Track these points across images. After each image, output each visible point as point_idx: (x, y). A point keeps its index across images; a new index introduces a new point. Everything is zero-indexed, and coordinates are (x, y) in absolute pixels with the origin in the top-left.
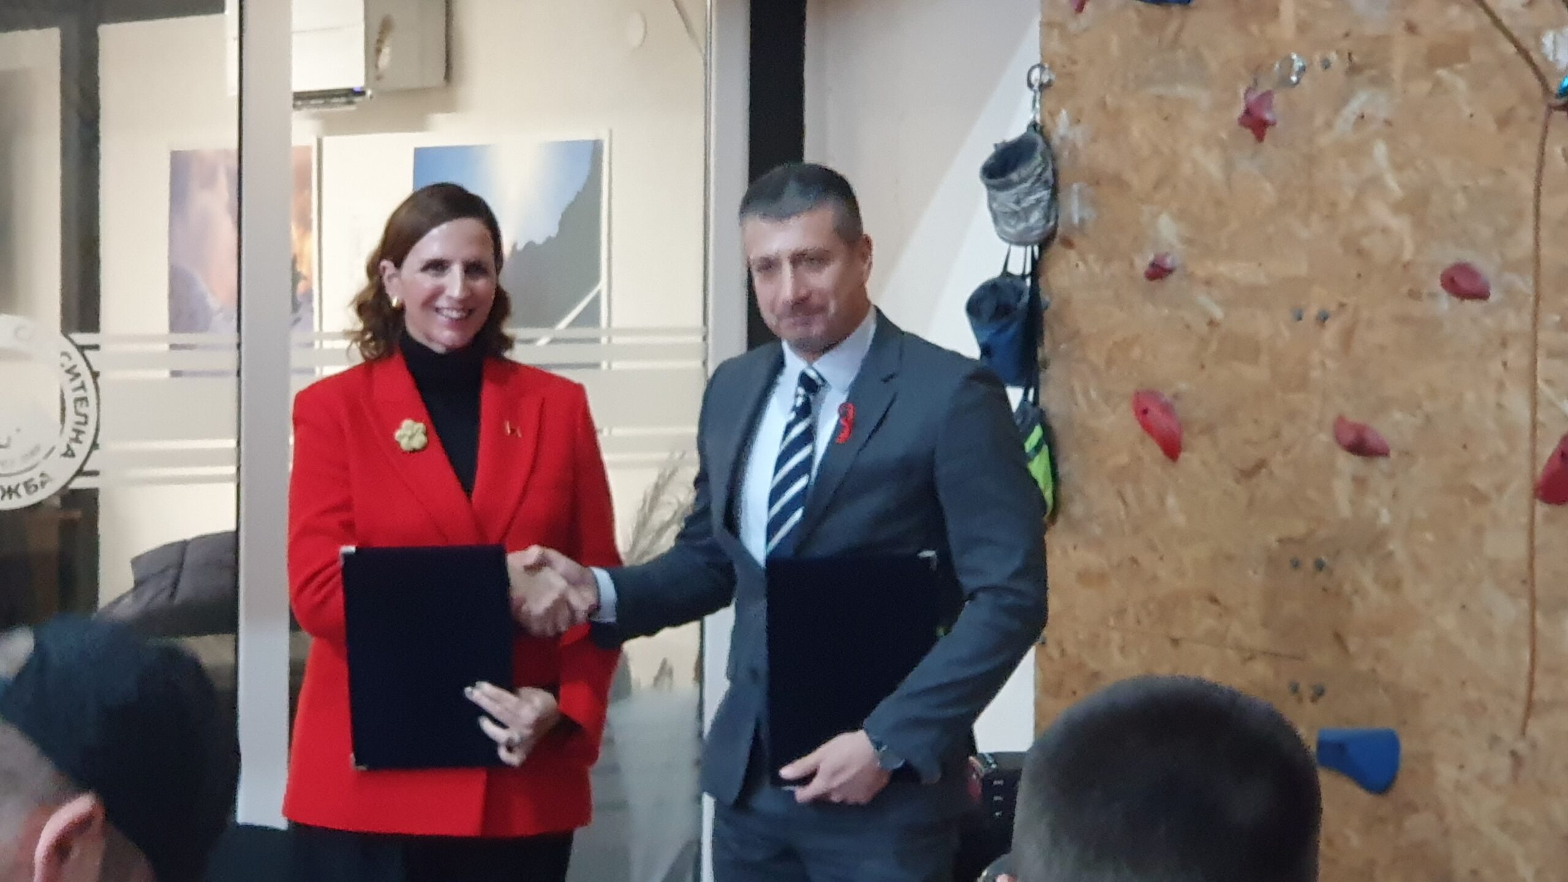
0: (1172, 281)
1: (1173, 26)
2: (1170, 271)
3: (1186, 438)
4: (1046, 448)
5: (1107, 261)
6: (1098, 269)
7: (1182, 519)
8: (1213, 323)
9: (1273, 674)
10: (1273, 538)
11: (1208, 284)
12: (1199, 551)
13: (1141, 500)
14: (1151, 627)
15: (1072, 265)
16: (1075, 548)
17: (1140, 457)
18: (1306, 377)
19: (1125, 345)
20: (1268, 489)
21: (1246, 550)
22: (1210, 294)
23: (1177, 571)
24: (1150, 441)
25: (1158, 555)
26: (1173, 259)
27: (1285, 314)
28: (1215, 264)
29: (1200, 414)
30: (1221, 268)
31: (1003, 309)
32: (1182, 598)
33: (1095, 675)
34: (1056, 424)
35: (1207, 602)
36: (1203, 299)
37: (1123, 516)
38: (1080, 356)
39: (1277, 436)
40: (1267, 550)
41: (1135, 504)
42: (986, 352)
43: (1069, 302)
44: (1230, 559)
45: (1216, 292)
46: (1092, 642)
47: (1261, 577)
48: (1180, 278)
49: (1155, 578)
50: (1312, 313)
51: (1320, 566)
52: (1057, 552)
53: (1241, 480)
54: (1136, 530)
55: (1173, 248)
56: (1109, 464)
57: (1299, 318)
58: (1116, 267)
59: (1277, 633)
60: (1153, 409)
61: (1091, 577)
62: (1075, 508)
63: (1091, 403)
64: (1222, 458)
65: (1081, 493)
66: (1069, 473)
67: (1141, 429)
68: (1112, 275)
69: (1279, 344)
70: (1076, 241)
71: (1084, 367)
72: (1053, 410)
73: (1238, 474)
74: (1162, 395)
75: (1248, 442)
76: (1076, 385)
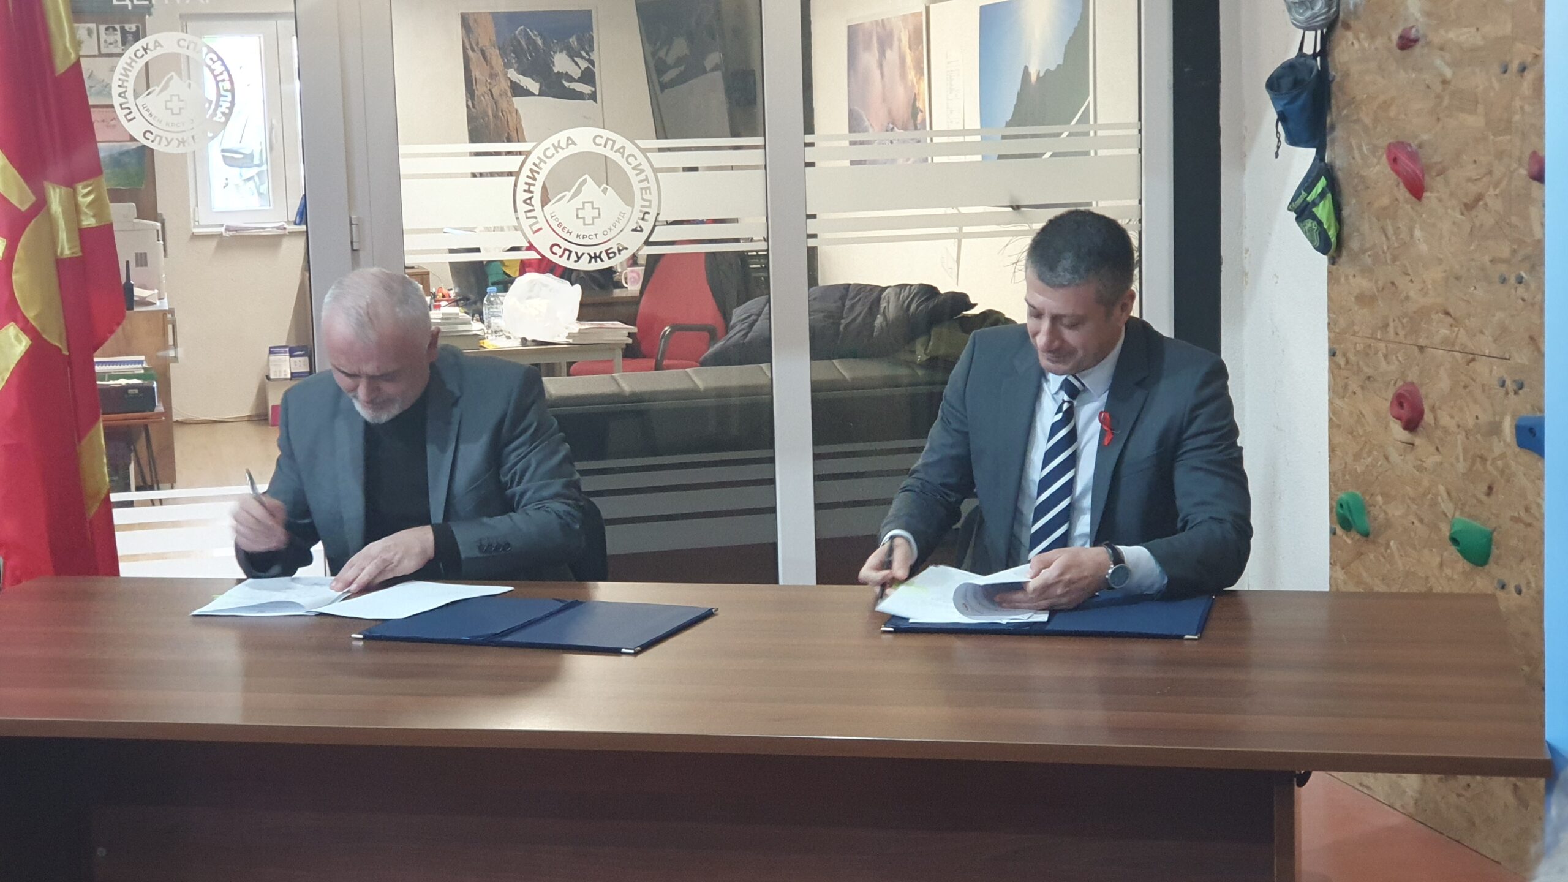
0: (1417, 50)
2: (1416, 41)
3: (1427, 180)
4: (1329, 195)
5: (1372, 37)
6: (1366, 45)
7: (1423, 248)
8: (1445, 82)
9: (1487, 372)
10: (1487, 258)
11: (1442, 49)
12: (1435, 274)
13: (1397, 230)
14: (1405, 337)
15: (1350, 43)
16: (1354, 276)
17: (1397, 200)
18: (1509, 121)
19: (1385, 106)
20: (1485, 218)
21: (1468, 270)
22: (1442, 57)
23: (1422, 289)
24: (1402, 185)
25: (1409, 278)
26: (1417, 31)
27: (1496, 69)
28: (1447, 32)
29: (1437, 159)
30: (1451, 35)
31: (1297, 83)
32: (1424, 313)
33: (1369, 378)
34: (1340, 175)
35: (1442, 316)
36: (1438, 62)
37: (1385, 248)
38: (1355, 118)
39: (1490, 173)
40: (1483, 269)
41: (1394, 238)
42: (1282, 118)
43: (1348, 75)
44: (1458, 278)
45: (1447, 56)
46: (1367, 353)
47: (1480, 293)
48: (1422, 47)
49: (1407, 298)
50: (1514, 66)
51: (1520, 280)
52: (1343, 280)
53: (1465, 213)
54: (1395, 259)
55: (1417, 20)
56: (1376, 205)
57: (1505, 72)
58: (1380, 42)
59: (1490, 339)
60: (1403, 158)
61: (1364, 299)
62: (1354, 244)
63: (1364, 158)
64: (1452, 194)
65: (1358, 230)
66: (1350, 215)
67: (1394, 176)
68: (1376, 49)
69: (1492, 94)
70: (1352, 23)
71: (1357, 127)
72: (1338, 163)
73: (1463, 207)
74: (1410, 145)
75: (1469, 180)
76: (1354, 142)
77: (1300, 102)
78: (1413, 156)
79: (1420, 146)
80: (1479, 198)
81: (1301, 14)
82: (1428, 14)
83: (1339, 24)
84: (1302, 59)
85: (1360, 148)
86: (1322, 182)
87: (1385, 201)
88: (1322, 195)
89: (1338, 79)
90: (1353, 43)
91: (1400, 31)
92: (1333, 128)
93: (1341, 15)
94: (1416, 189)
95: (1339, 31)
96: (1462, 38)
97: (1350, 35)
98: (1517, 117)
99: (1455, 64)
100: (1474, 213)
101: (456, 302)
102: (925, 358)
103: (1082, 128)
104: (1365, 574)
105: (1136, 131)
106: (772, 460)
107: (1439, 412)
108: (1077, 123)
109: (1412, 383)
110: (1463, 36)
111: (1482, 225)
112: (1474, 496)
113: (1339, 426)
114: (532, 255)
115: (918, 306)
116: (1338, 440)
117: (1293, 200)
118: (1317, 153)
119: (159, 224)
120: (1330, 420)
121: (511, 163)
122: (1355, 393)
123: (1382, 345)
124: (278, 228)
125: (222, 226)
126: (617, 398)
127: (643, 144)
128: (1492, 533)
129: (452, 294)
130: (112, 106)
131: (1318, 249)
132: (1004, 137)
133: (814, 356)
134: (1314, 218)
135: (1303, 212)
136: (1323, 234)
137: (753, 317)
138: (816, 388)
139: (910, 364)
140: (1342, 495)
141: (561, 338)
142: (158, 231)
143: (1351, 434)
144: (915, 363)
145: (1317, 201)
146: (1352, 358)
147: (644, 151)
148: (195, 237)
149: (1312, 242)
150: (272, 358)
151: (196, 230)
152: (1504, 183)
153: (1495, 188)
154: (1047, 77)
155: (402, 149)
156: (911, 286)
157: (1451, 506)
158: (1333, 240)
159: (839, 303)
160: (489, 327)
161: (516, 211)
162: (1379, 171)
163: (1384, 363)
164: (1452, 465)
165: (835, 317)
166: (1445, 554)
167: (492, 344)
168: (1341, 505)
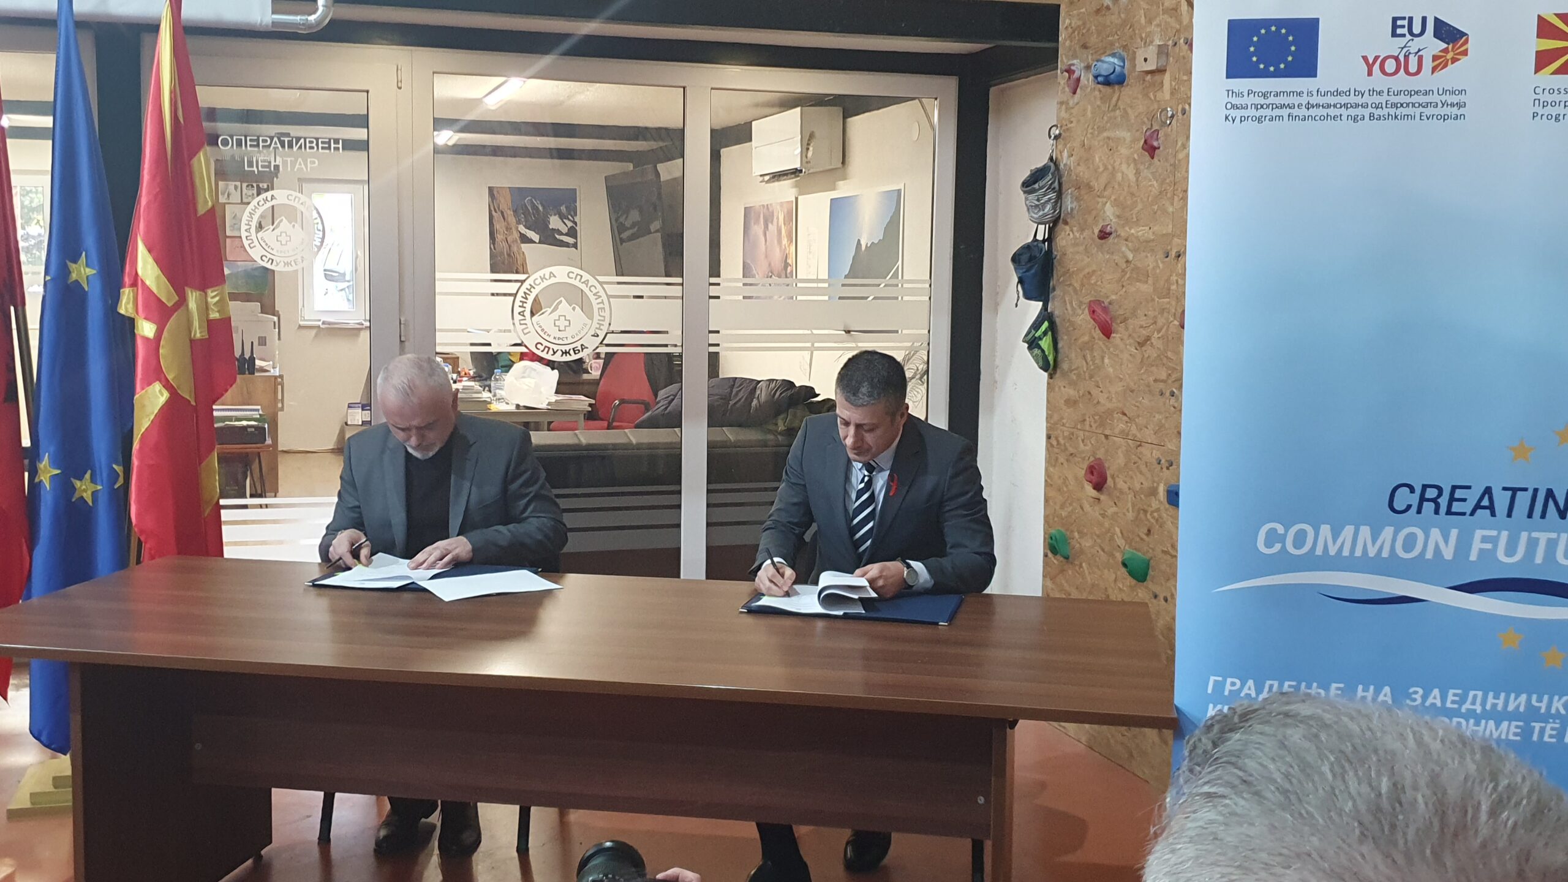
0: (1111, 239)
1: (1115, 99)
2: (1110, 234)
3: (1114, 326)
4: (1050, 333)
5: (1082, 230)
6: (1078, 235)
7: (1111, 370)
8: (1127, 261)
9: (1149, 454)
10: (1151, 379)
11: (1126, 240)
12: (1118, 387)
13: (1093, 360)
14: (1096, 429)
15: (1067, 233)
16: (1064, 387)
17: (1094, 338)
18: (1169, 289)
19: (1089, 275)
20: (1150, 352)
21: (1139, 386)
22: (1127, 245)
23: (1108, 398)
24: (1097, 328)
25: (1100, 390)
26: (1111, 228)
27: (1160, 255)
28: (1130, 229)
29: (1121, 312)
30: (1133, 231)
31: (1031, 259)
32: (1110, 413)
33: (1072, 454)
34: (1058, 320)
35: (1121, 416)
36: (1124, 249)
37: (1085, 369)
38: (1069, 283)
39: (1155, 323)
40: (1148, 386)
41: (1091, 363)
42: (1021, 281)
43: (1065, 254)
44: (1132, 391)
45: (1130, 244)
46: (1070, 438)
47: (1145, 401)
48: (1114, 238)
49: (1098, 402)
50: (1173, 254)
51: (1172, 394)
52: (1057, 389)
53: (1138, 348)
54: (1091, 377)
55: (1111, 220)
56: (1080, 341)
57: (1167, 257)
58: (1086, 233)
59: (1152, 432)
60: (1099, 311)
61: (1071, 403)
62: (1065, 366)
63: (1073, 309)
64: (1130, 335)
65: (1067, 357)
66: (1063, 347)
67: (1093, 322)
68: (1084, 238)
69: (1158, 271)
70: (1069, 220)
71: (1070, 289)
72: (1056, 313)
73: (1137, 345)
74: (1103, 302)
75: (1141, 327)
76: (1067, 299)
77: (1033, 271)
78: (1105, 310)
79: (1110, 303)
80: (1148, 338)
81: (1036, 214)
82: (1118, 217)
83: (1061, 221)
84: (1035, 243)
85: (1071, 303)
86: (1046, 324)
87: (1086, 338)
88: (1045, 333)
89: (1058, 257)
90: (1069, 234)
91: (1100, 227)
92: (1054, 289)
93: (1062, 215)
94: (1107, 331)
95: (1061, 225)
96: (1140, 234)
97: (1067, 228)
98: (1174, 287)
99: (1135, 251)
100: (1144, 348)
101: (472, 378)
102: (784, 428)
103: (894, 281)
104: (1065, 584)
105: (928, 286)
106: (680, 492)
107: (1117, 480)
108: (890, 278)
109: (1100, 459)
110: (1141, 232)
111: (1149, 357)
112: (1139, 536)
113: (1051, 485)
114: (523, 349)
115: (781, 394)
116: (1052, 494)
117: (1026, 335)
118: (1043, 305)
119: (276, 319)
120: (1046, 481)
121: (512, 288)
122: (1062, 464)
123: (1081, 433)
124: (358, 324)
125: (320, 320)
126: (577, 447)
127: (601, 278)
128: (1149, 561)
129: (471, 373)
130: (240, 237)
131: (1041, 368)
132: (843, 285)
133: (710, 424)
134: (1040, 347)
135: (1033, 343)
136: (1045, 358)
137: (672, 397)
138: (711, 446)
139: (775, 433)
140: (1053, 531)
141: (544, 406)
142: (274, 323)
143: (1060, 490)
144: (776, 431)
145: (1042, 337)
146: (1060, 439)
147: (601, 283)
148: (300, 327)
149: (1038, 363)
150: (350, 411)
151: (302, 323)
152: (1164, 330)
153: (1159, 331)
154: (871, 247)
155: (438, 275)
156: (777, 380)
157: (1123, 541)
158: (1052, 362)
159: (729, 390)
160: (495, 396)
161: (513, 318)
162: (1083, 318)
163: (1082, 445)
164: (1124, 514)
165: (726, 398)
166: (1119, 573)
167: (496, 407)
168: (1051, 538)
